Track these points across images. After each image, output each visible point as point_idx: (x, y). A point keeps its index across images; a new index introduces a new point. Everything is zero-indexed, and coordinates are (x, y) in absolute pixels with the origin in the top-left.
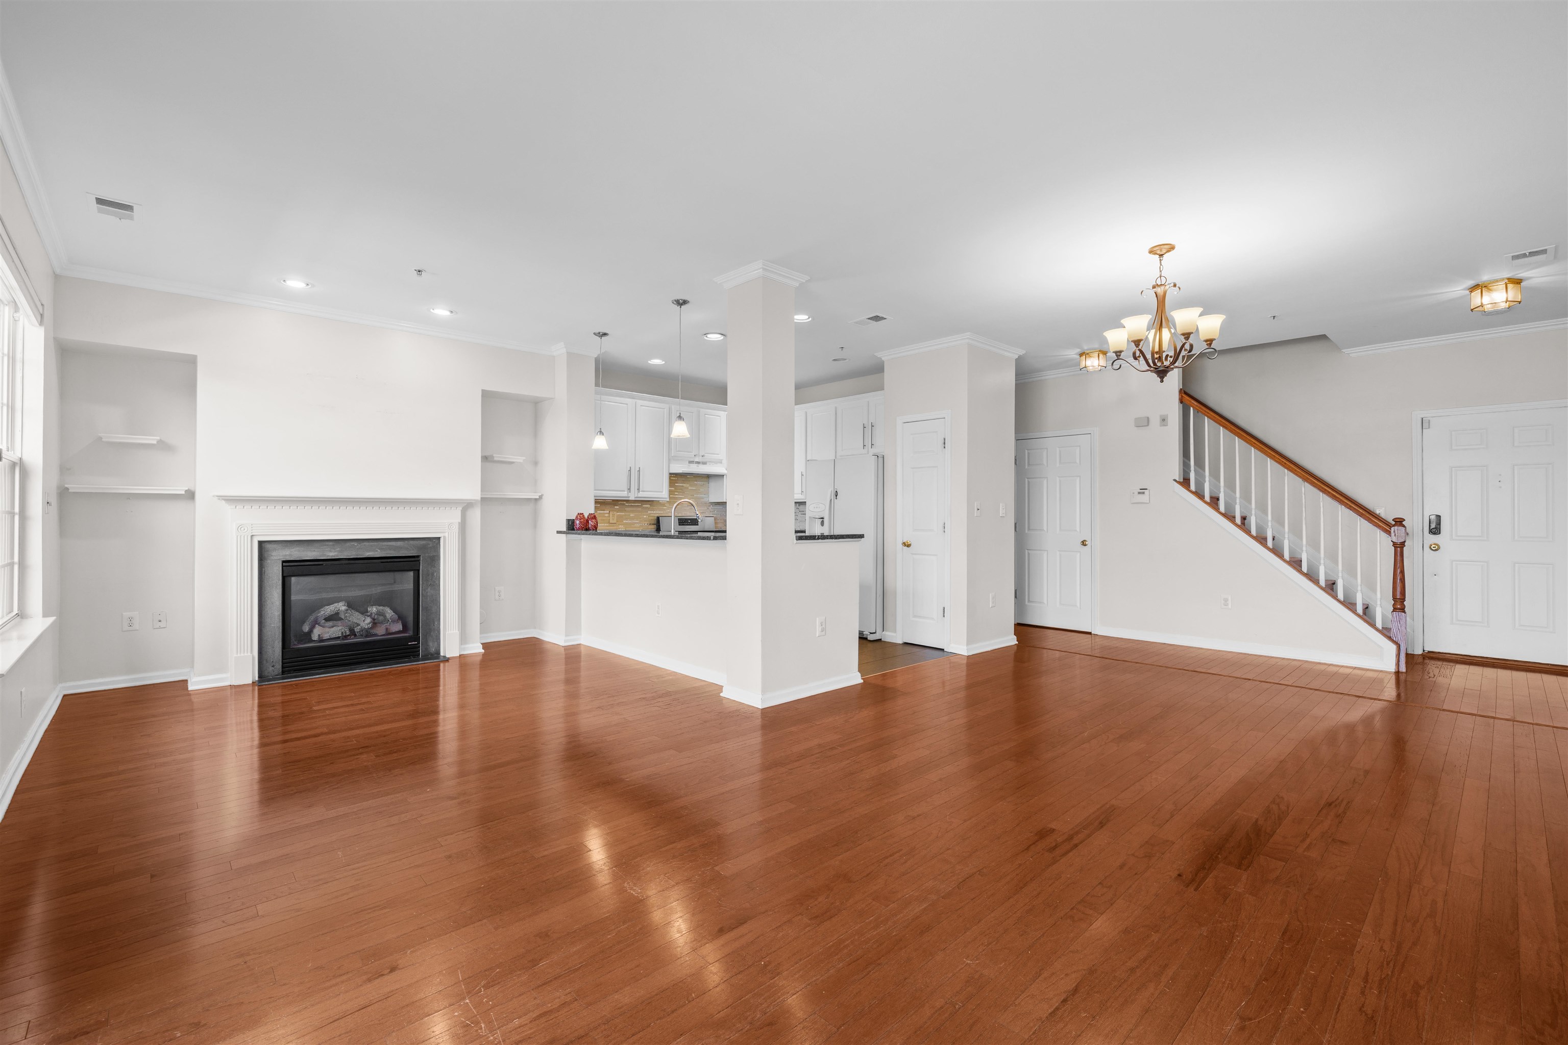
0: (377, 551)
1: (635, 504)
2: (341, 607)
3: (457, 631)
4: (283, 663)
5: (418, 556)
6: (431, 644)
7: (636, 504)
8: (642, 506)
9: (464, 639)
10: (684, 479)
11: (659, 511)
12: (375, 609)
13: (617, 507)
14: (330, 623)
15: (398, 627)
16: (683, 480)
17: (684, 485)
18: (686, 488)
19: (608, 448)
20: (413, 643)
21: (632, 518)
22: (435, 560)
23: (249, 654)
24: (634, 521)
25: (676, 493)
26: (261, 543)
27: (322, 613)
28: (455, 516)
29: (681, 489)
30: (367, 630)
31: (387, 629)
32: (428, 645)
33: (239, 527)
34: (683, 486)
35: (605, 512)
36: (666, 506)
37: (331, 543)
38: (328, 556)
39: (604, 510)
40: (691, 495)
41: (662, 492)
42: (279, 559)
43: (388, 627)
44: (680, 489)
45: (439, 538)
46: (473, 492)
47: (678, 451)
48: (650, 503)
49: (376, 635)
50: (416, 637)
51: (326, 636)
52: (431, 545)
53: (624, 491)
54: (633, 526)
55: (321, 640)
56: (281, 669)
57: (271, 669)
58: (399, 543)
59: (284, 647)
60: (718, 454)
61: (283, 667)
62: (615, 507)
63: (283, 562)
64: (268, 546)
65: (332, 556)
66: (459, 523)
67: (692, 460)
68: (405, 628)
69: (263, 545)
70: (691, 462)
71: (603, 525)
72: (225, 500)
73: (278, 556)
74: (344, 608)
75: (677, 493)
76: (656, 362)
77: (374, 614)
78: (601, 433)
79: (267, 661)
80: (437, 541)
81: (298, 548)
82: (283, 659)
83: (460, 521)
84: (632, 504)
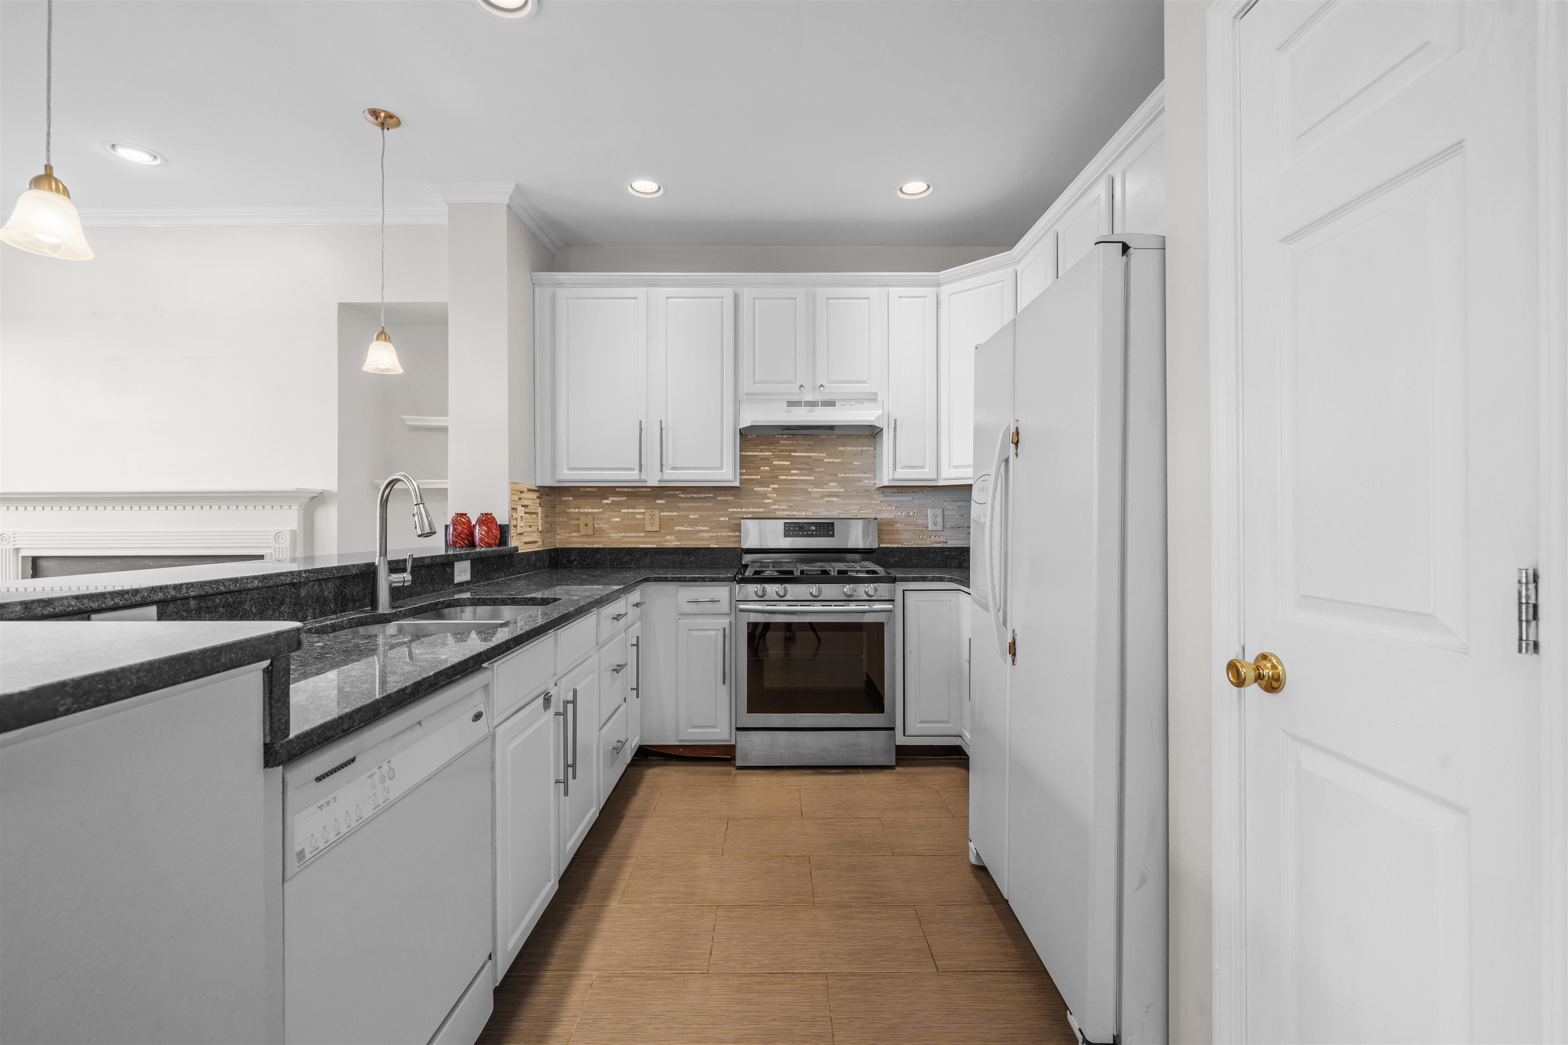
1: (699, 496)
7: (703, 496)
8: (715, 497)
11: (754, 507)
13: (663, 502)
17: (811, 454)
18: (816, 460)
21: (694, 523)
24: (698, 528)
25: (792, 472)
29: (807, 464)
34: (810, 457)
35: (636, 511)
36: (769, 498)
39: (634, 508)
40: (830, 475)
41: (721, 468)
44: (801, 463)
47: (759, 382)
48: (733, 492)
53: (633, 469)
54: (694, 536)
60: (864, 382)
62: (659, 501)
64: (41, 563)
67: (796, 398)
70: (791, 404)
71: (634, 534)
75: (796, 472)
83: (295, 528)
84: (695, 496)
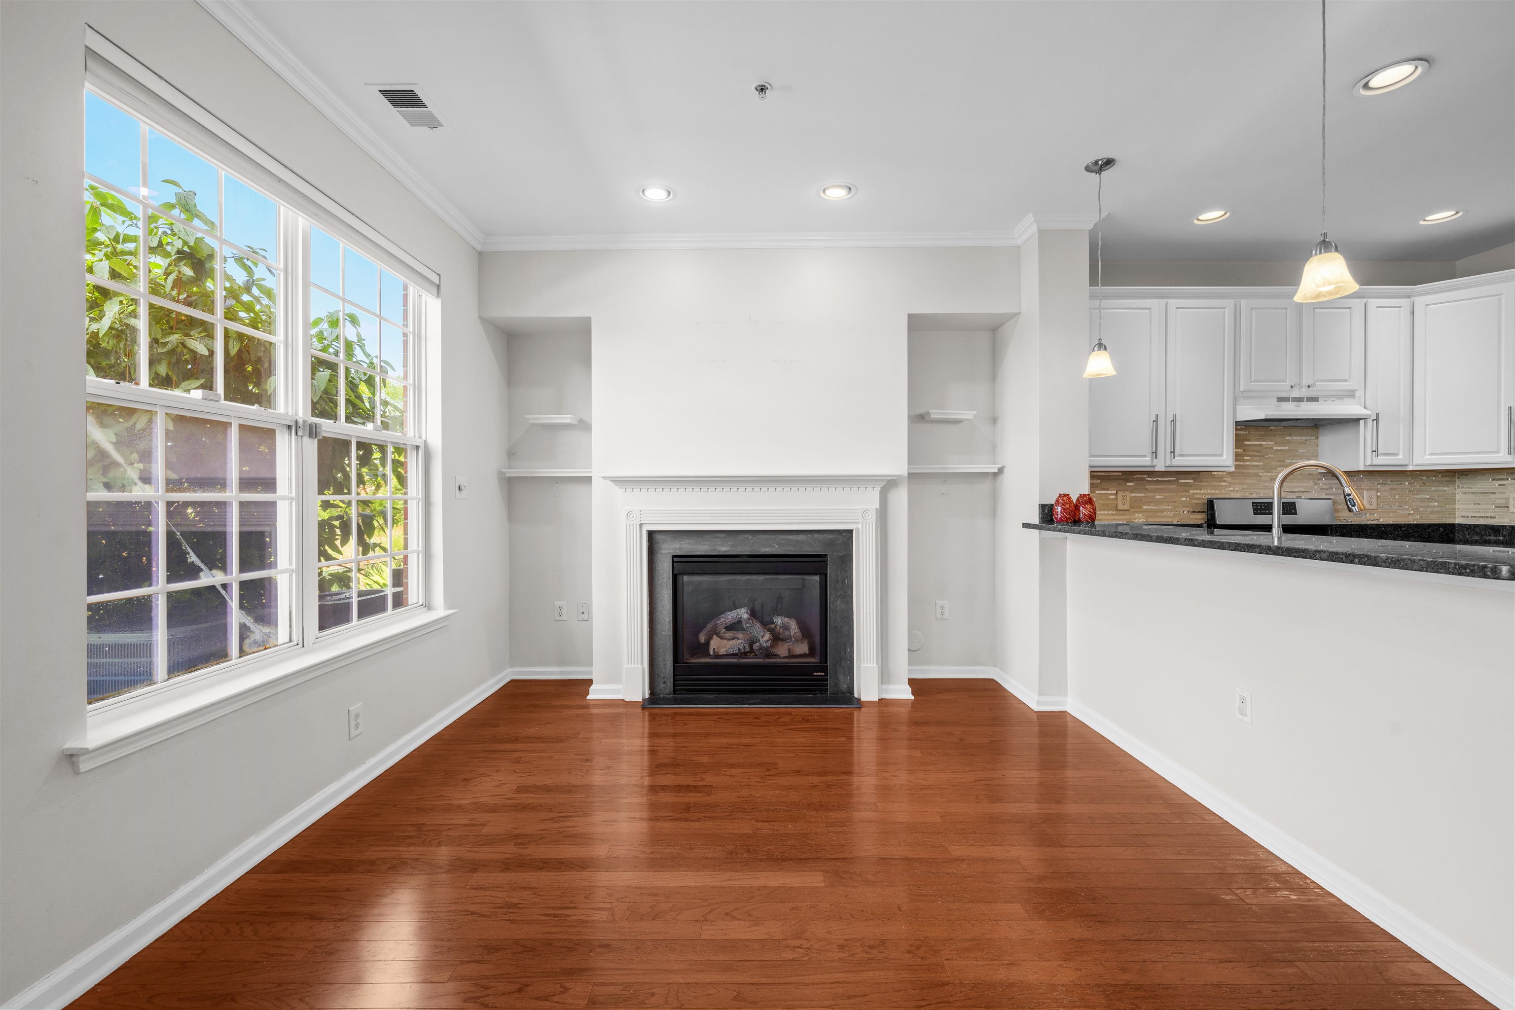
0: (775, 547)
1: (1163, 479)
2: (743, 613)
3: (875, 665)
4: (675, 680)
5: (825, 556)
6: (841, 678)
7: (1167, 479)
8: (1177, 480)
9: (885, 676)
10: (1263, 433)
11: (1212, 489)
12: (780, 621)
13: (1132, 484)
14: (730, 635)
15: (802, 648)
16: (1261, 435)
17: (1262, 443)
18: (1266, 448)
19: (1115, 373)
20: (819, 674)
21: (1159, 502)
22: (846, 560)
23: (640, 666)
24: (1163, 507)
25: (1245, 458)
26: (651, 534)
27: (722, 620)
28: (871, 499)
29: (1258, 451)
30: (766, 649)
31: (789, 650)
32: (838, 680)
33: (628, 514)
34: (1261, 445)
35: (1110, 492)
36: (1225, 481)
37: (723, 535)
38: (720, 551)
39: (1108, 490)
40: (1279, 461)
41: (1221, 455)
42: (669, 553)
43: (791, 647)
44: (1253, 451)
45: (850, 532)
46: (899, 467)
47: (1255, 381)
48: (1194, 476)
49: (776, 656)
50: (823, 667)
51: (722, 651)
52: (841, 541)
53: (1145, 456)
54: (1160, 514)
55: (717, 656)
56: (672, 687)
57: (662, 685)
58: (801, 537)
59: (676, 660)
60: (1346, 381)
61: (674, 685)
62: (1128, 484)
63: (674, 556)
64: (658, 537)
65: (724, 551)
66: (876, 509)
67: (1284, 395)
68: (812, 652)
69: (654, 535)
70: (1281, 400)
71: (1106, 512)
72: (614, 481)
73: (668, 549)
74: (745, 616)
75: (1248, 458)
76: (1212, 215)
77: (778, 627)
78: (1101, 346)
79: (658, 676)
80: (848, 535)
81: (688, 541)
82: (674, 675)
83: (878, 507)
84: (1160, 479)
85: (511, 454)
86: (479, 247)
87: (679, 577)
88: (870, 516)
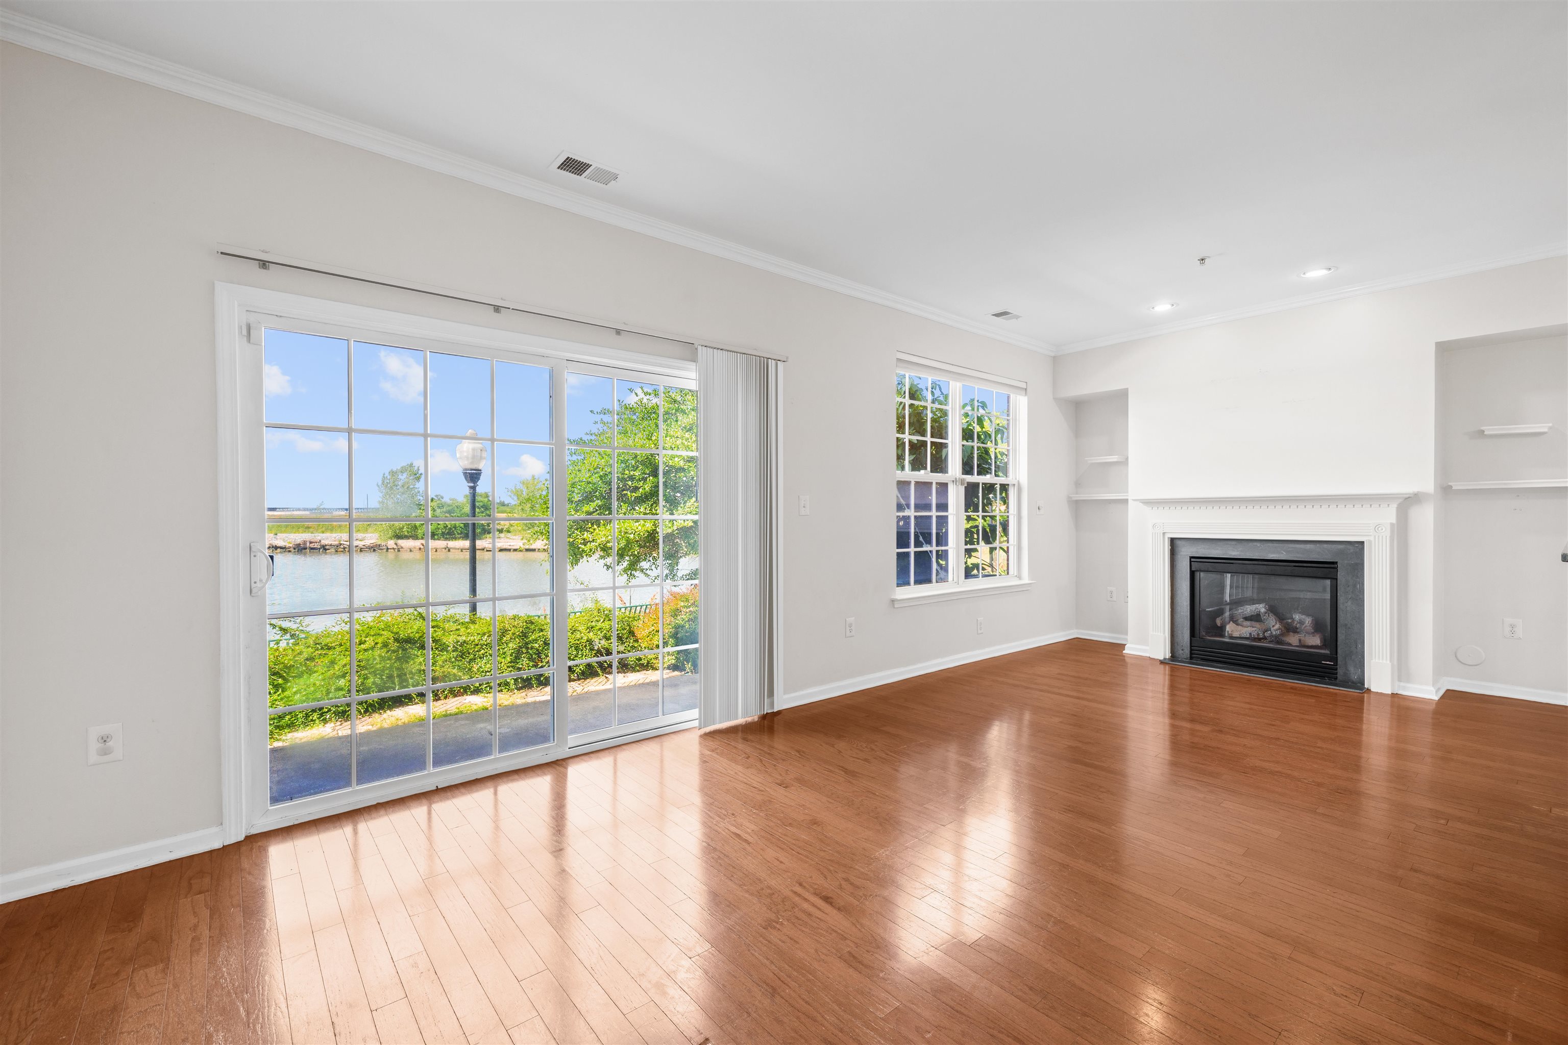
0: (1282, 553)
2: (1262, 608)
3: (1388, 662)
4: (1191, 650)
5: (1337, 562)
6: (1352, 669)
9: (1403, 677)
12: (1297, 617)
14: (1248, 623)
15: (1316, 640)
20: (1328, 663)
22: (1358, 568)
23: (1162, 634)
26: (1172, 540)
27: (1240, 611)
28: (1388, 515)
30: (1276, 637)
31: (1300, 640)
32: (1348, 670)
33: (1154, 526)
37: (1233, 543)
38: (1231, 555)
42: (1187, 555)
43: (1302, 638)
45: (1362, 543)
46: (1427, 484)
49: (1290, 644)
50: (1334, 657)
51: (1236, 634)
52: (1352, 551)
55: (1231, 637)
56: (1189, 654)
57: (1181, 652)
58: (1308, 546)
59: (1193, 634)
61: (1191, 654)
63: (1191, 558)
64: (1178, 542)
65: (1234, 556)
66: (1392, 524)
68: (1324, 645)
69: (1175, 541)
72: (1142, 502)
73: (1185, 553)
74: (1263, 610)
77: (1296, 622)
79: (1178, 645)
80: (1360, 546)
81: (1203, 546)
82: (1191, 646)
83: (1394, 521)
85: (1078, 484)
86: (1053, 354)
87: (1197, 574)
88: (1384, 530)
